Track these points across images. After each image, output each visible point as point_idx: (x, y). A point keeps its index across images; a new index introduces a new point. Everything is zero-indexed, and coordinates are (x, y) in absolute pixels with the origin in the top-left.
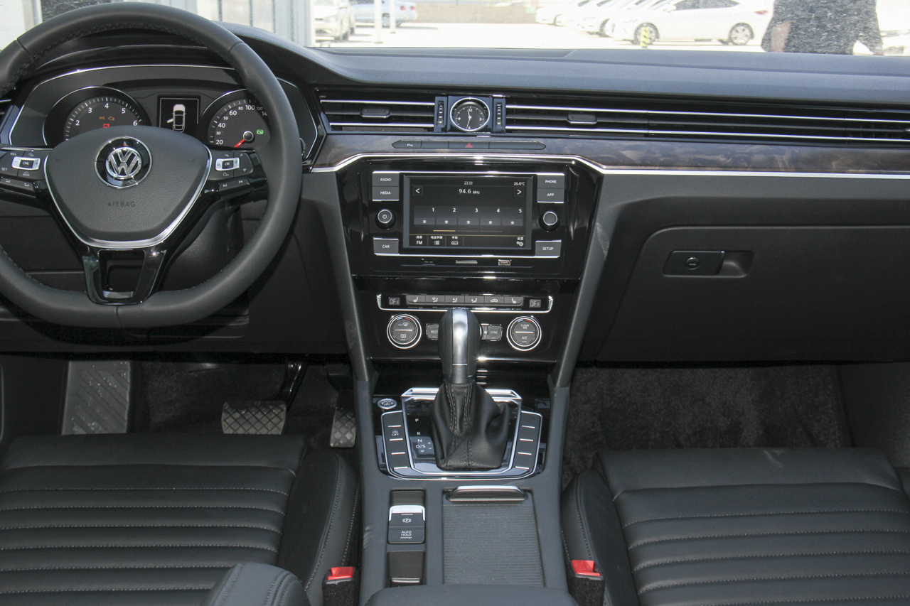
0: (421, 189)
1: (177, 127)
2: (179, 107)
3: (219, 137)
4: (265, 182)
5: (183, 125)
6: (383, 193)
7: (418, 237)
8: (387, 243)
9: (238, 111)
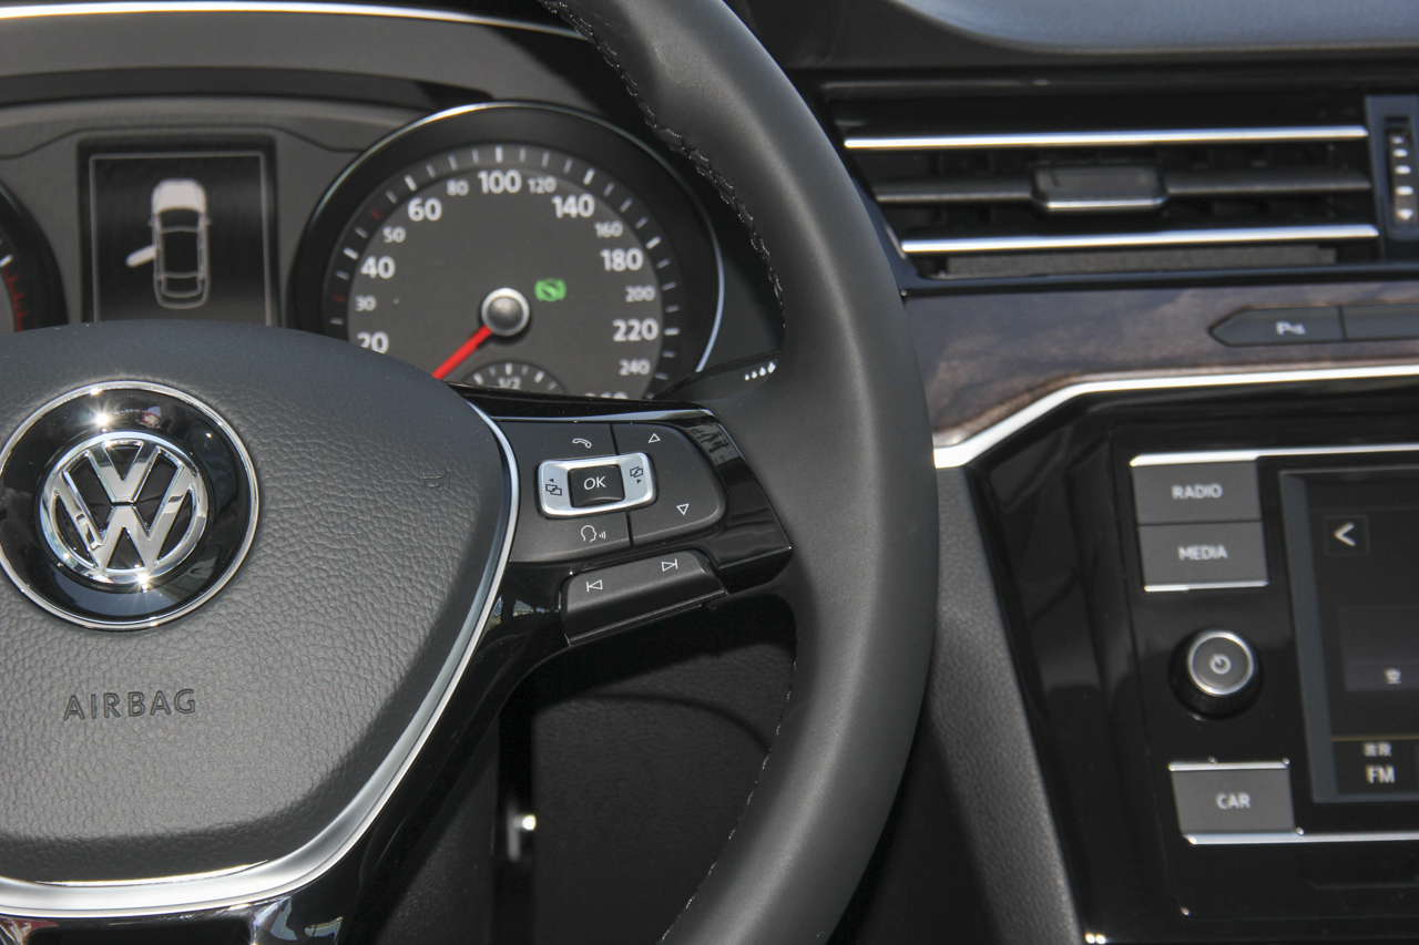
0: (1357, 523)
1: (173, 285)
2: (178, 195)
3: (371, 322)
4: (787, 560)
5: (203, 272)
6: (1190, 553)
7: (1370, 750)
8: (1234, 783)
9: (447, 201)
